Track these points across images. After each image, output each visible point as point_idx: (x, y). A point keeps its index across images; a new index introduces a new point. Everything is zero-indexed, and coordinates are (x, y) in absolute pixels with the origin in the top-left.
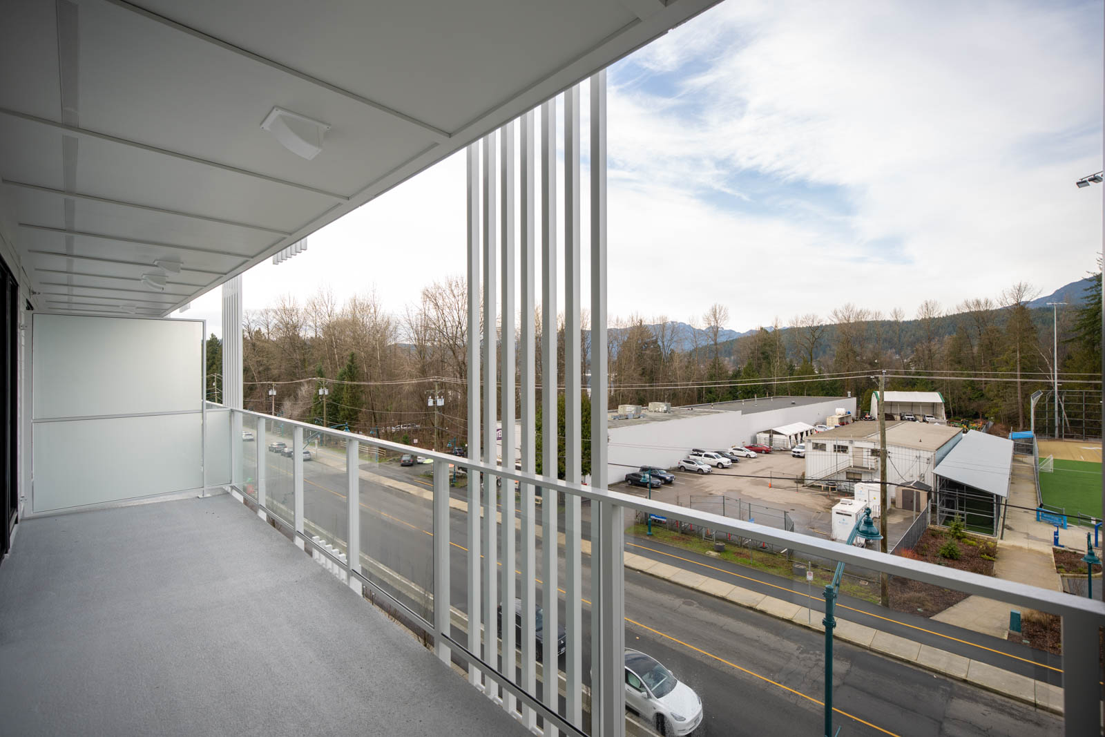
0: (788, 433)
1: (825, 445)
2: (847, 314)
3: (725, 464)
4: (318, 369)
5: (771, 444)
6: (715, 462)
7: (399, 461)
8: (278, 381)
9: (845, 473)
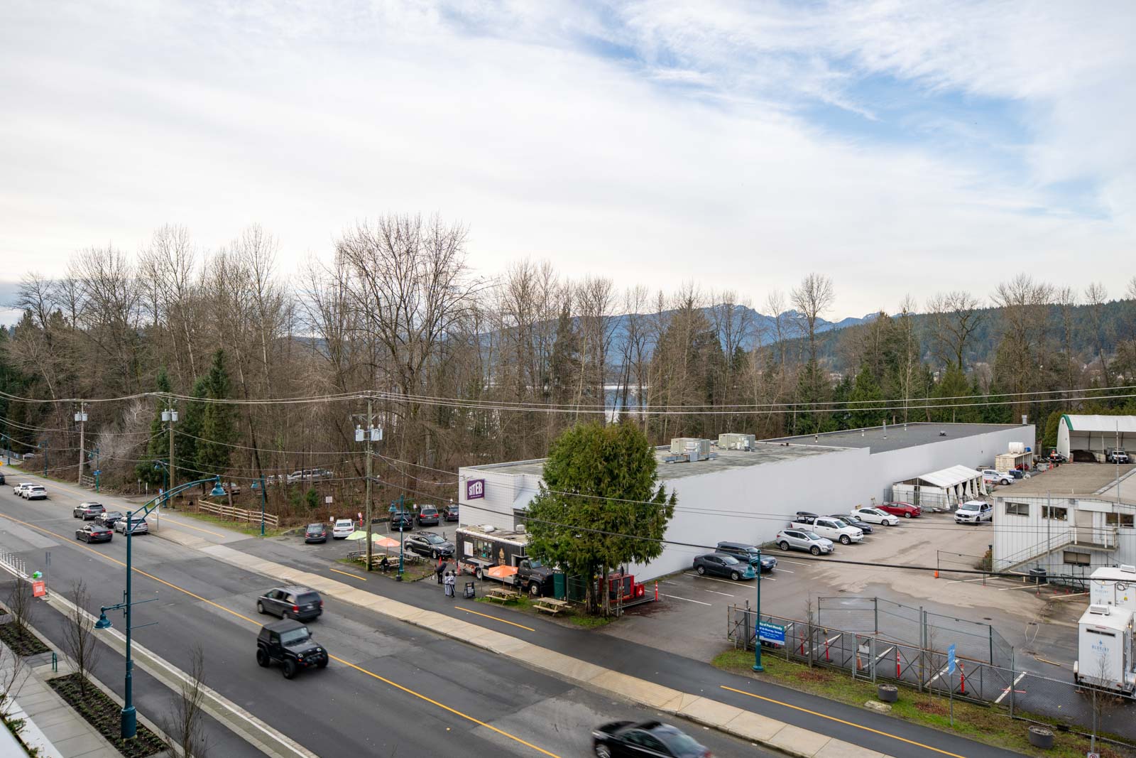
0: (944, 484)
1: (1027, 505)
2: (1019, 292)
3: (853, 538)
4: (160, 378)
5: (917, 502)
6: (836, 533)
7: (302, 533)
8: (91, 397)
9: (1062, 554)
